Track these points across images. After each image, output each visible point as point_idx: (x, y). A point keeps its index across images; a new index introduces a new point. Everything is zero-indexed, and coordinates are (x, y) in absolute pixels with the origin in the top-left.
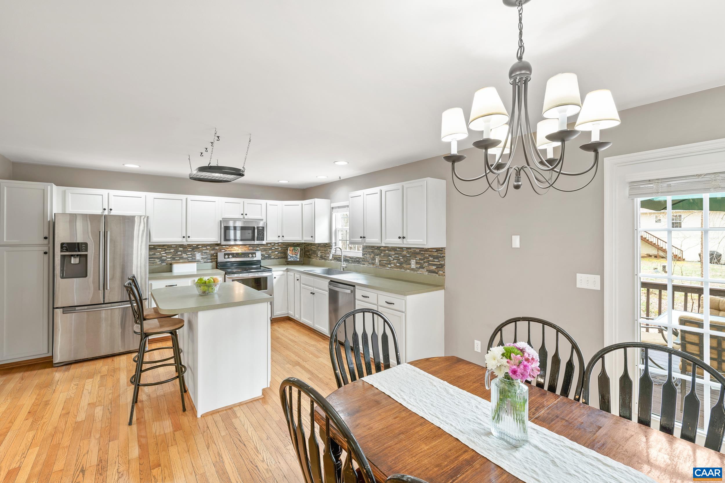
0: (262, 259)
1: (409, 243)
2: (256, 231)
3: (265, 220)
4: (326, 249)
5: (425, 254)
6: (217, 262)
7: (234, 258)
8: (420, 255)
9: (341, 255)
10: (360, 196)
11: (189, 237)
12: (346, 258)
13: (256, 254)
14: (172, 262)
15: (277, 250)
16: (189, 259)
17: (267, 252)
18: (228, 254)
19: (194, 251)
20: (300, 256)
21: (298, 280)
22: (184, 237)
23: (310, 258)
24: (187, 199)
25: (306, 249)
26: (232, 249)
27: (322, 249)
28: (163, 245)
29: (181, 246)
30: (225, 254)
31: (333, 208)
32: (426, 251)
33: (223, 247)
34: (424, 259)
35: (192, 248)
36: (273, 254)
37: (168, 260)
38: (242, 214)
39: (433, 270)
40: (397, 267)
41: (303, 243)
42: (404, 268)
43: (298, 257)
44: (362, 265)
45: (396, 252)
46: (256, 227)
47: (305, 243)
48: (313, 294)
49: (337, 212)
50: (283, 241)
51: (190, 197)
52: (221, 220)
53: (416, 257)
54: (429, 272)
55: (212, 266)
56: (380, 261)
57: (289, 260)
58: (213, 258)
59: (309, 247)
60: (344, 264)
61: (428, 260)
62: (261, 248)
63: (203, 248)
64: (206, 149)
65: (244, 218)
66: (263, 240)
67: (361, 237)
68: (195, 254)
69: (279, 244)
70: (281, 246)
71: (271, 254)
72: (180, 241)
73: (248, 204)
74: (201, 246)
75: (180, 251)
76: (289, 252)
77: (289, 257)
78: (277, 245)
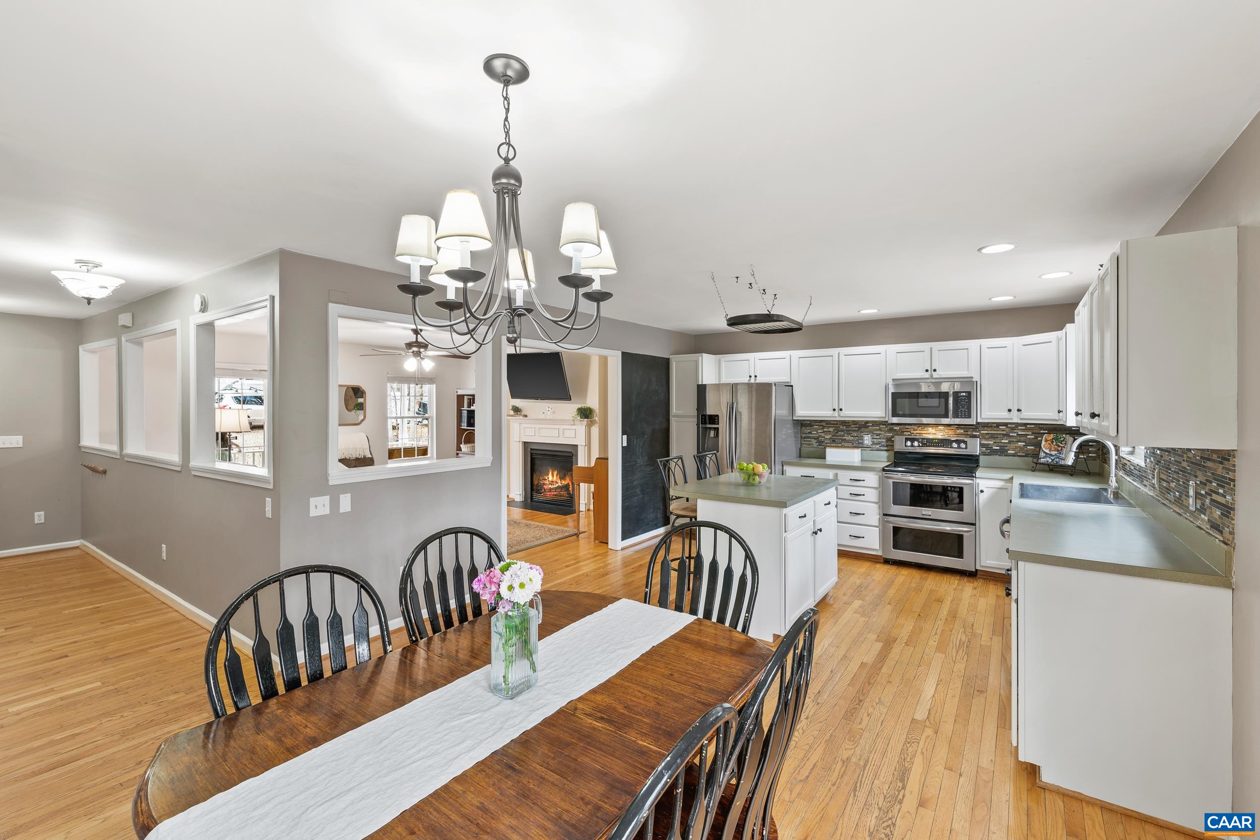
0: (983, 454)
2: (951, 400)
6: (893, 451)
7: (922, 446)
11: (841, 410)
13: (970, 443)
14: (830, 444)
16: (853, 442)
18: (914, 440)
19: (862, 431)
24: (839, 354)
29: (844, 423)
30: (907, 439)
35: (857, 426)
43: (1065, 456)
46: (950, 392)
51: (845, 350)
52: (890, 382)
55: (888, 457)
57: (1038, 460)
58: (888, 443)
63: (872, 428)
65: (932, 376)
66: (970, 417)
68: (862, 436)
69: (1028, 426)
70: (1033, 430)
71: (1007, 447)
72: (830, 415)
73: (939, 351)
74: (871, 425)
75: (842, 431)
76: (1044, 443)
77: (1042, 455)
78: (1024, 428)
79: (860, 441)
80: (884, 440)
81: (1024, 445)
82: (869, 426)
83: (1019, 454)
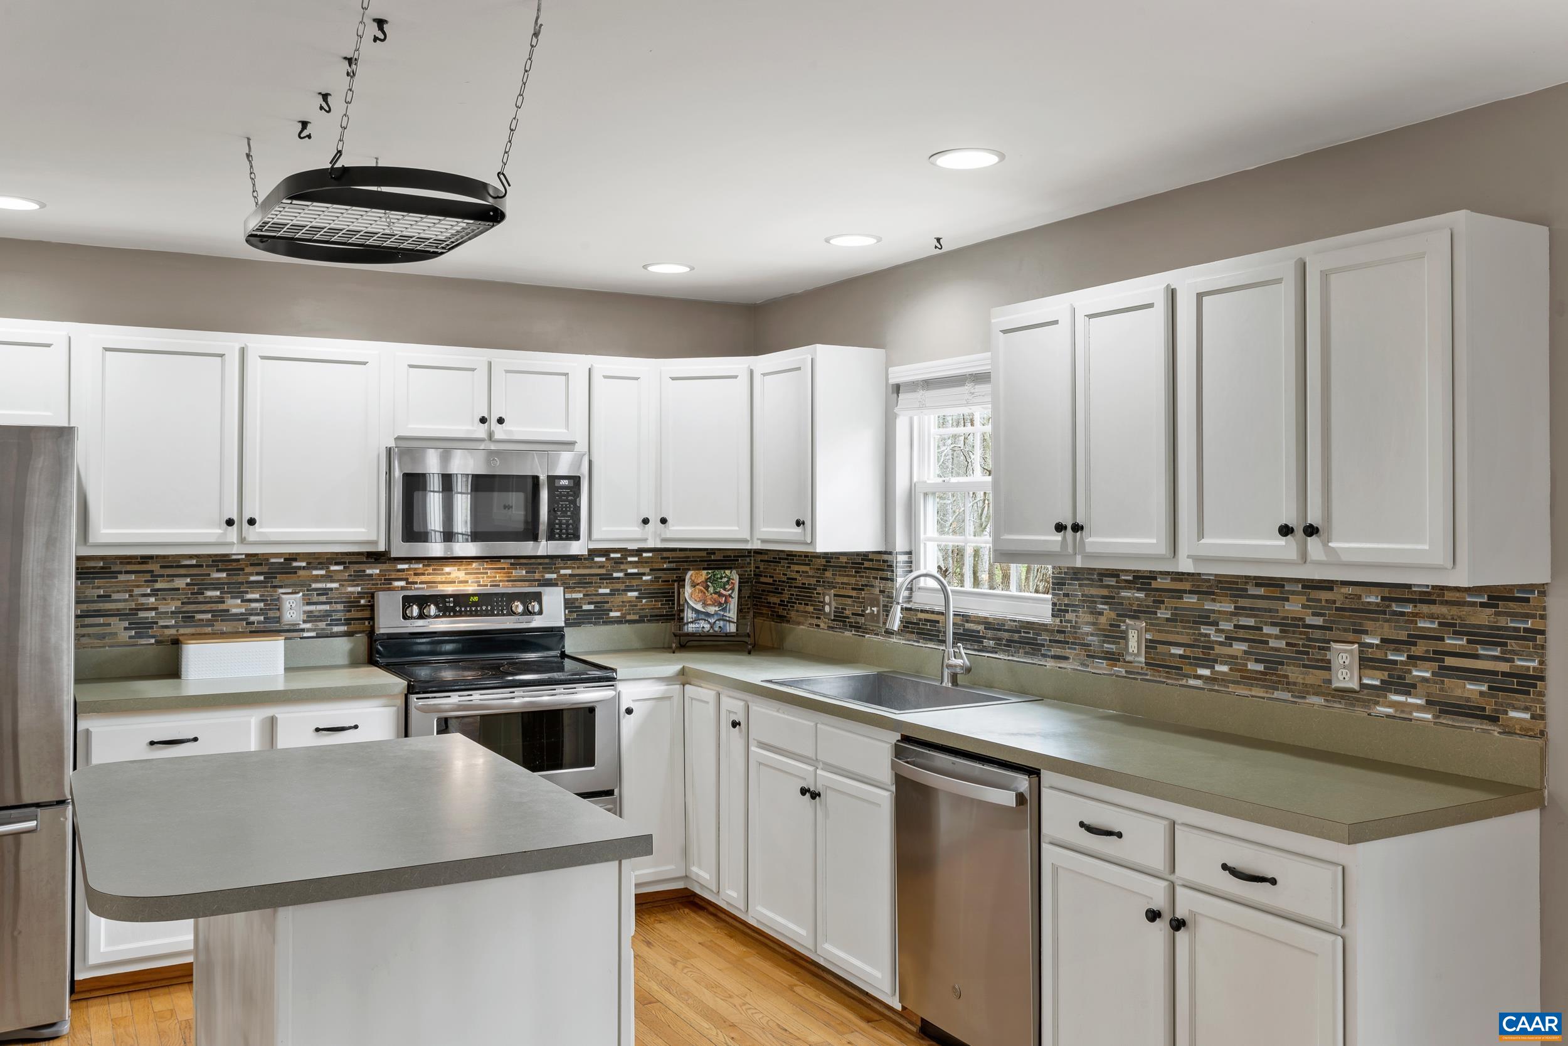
0: (569, 623)
1: (1345, 558)
2: (544, 495)
3: (581, 446)
4: (864, 581)
5: (1416, 615)
6: (371, 633)
7: (444, 616)
8: (1387, 621)
9: (942, 609)
10: (1056, 322)
11: (252, 522)
12: (968, 626)
13: (545, 599)
14: (182, 631)
15: (635, 583)
16: (253, 618)
17: (591, 590)
18: (423, 601)
19: (276, 582)
20: (740, 611)
21: (735, 724)
22: (230, 522)
23: (782, 619)
24: (243, 351)
25: (763, 579)
26: (439, 578)
27: (845, 580)
28: (143, 557)
29: (222, 561)
30: (408, 601)
31: (897, 389)
32: (1422, 601)
33: (400, 567)
34: (1415, 644)
35: (265, 569)
36: (618, 599)
37: (161, 623)
38: (483, 420)
39: (1468, 699)
40: (1249, 679)
41: (749, 551)
42: (1289, 685)
43: (732, 614)
44: (1050, 664)
45: (1243, 602)
46: (543, 478)
47: (758, 552)
48: (815, 795)
49: (922, 406)
50: (664, 540)
51: (259, 343)
52: (392, 444)
53: (1366, 632)
54: (1441, 711)
55: (352, 653)
56: (1151, 645)
57: (691, 628)
58: (354, 614)
59: (780, 572)
60: (960, 657)
61: (1439, 646)
62: (563, 572)
63: (315, 572)
64: (325, 97)
65: (491, 435)
66: (577, 537)
67: (1060, 528)
68: (278, 599)
69: (645, 555)
70: (652, 562)
71: (608, 602)
72: (212, 540)
73: (507, 371)
74: (304, 564)
75: (216, 586)
76: (690, 591)
77: (690, 615)
78: (636, 559)
79: (271, 614)
80: (340, 607)
81: (637, 598)
82: (299, 568)
83: (628, 617)
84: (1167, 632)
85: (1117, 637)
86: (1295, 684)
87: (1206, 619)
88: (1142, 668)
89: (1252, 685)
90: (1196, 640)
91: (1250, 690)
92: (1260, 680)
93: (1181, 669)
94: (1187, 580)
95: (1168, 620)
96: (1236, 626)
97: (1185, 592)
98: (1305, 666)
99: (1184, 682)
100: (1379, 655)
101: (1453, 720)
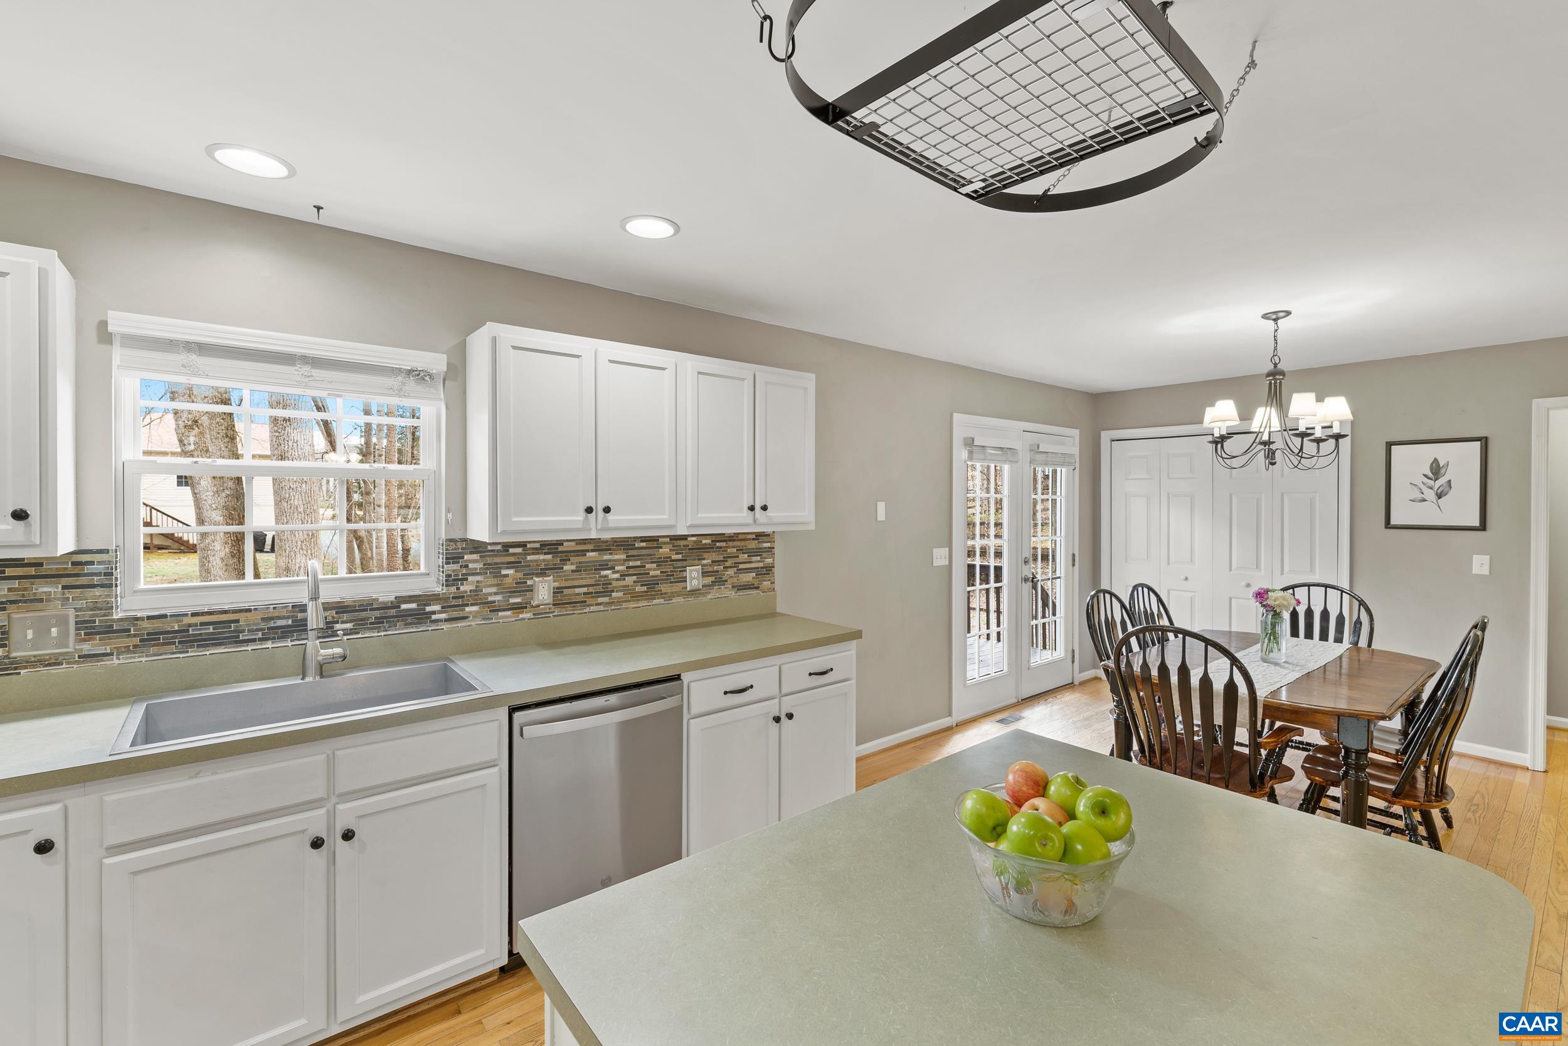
1: (774, 521)
5: (727, 547)
8: (714, 552)
32: (730, 541)
34: (727, 561)
39: (749, 582)
40: (637, 597)
42: (662, 595)
44: (446, 626)
45: (632, 553)
49: (193, 374)
53: (704, 559)
54: (738, 590)
61: (737, 560)
67: (590, 510)
84: (574, 579)
85: (523, 591)
86: (665, 593)
87: (605, 566)
88: (549, 609)
89: (639, 600)
90: (597, 581)
91: (638, 603)
92: (644, 596)
93: (585, 602)
94: (590, 543)
95: (573, 571)
96: (627, 568)
97: (588, 551)
98: (671, 583)
99: (587, 610)
100: (710, 569)
101: (743, 592)
